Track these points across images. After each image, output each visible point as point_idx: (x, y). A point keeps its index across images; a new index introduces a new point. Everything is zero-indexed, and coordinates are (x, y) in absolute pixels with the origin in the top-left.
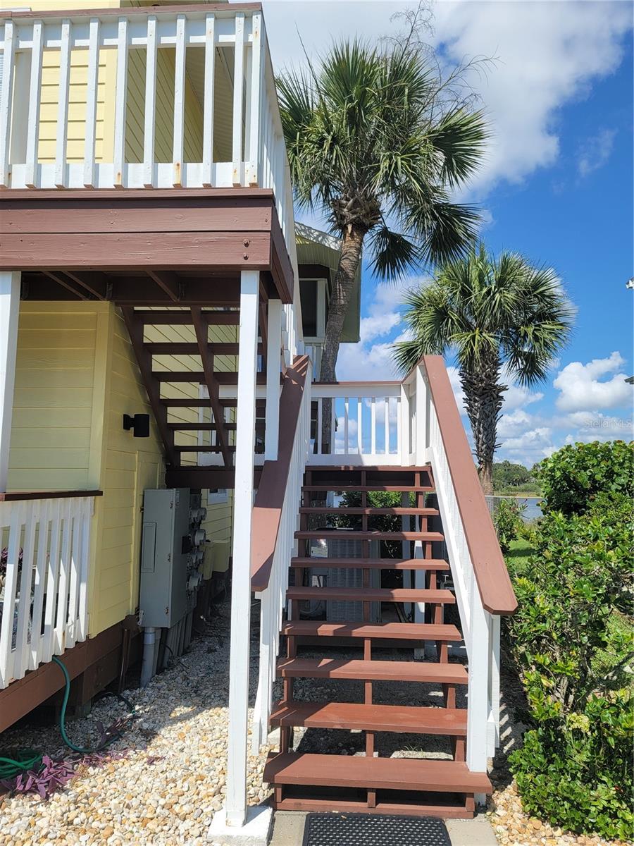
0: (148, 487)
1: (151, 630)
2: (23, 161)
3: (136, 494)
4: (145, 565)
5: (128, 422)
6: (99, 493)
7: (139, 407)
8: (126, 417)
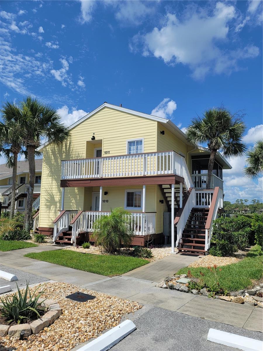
0: (165, 212)
1: (166, 236)
2: (146, 171)
3: (162, 213)
4: (164, 225)
5: (160, 201)
6: (156, 212)
7: (162, 199)
8: (160, 200)
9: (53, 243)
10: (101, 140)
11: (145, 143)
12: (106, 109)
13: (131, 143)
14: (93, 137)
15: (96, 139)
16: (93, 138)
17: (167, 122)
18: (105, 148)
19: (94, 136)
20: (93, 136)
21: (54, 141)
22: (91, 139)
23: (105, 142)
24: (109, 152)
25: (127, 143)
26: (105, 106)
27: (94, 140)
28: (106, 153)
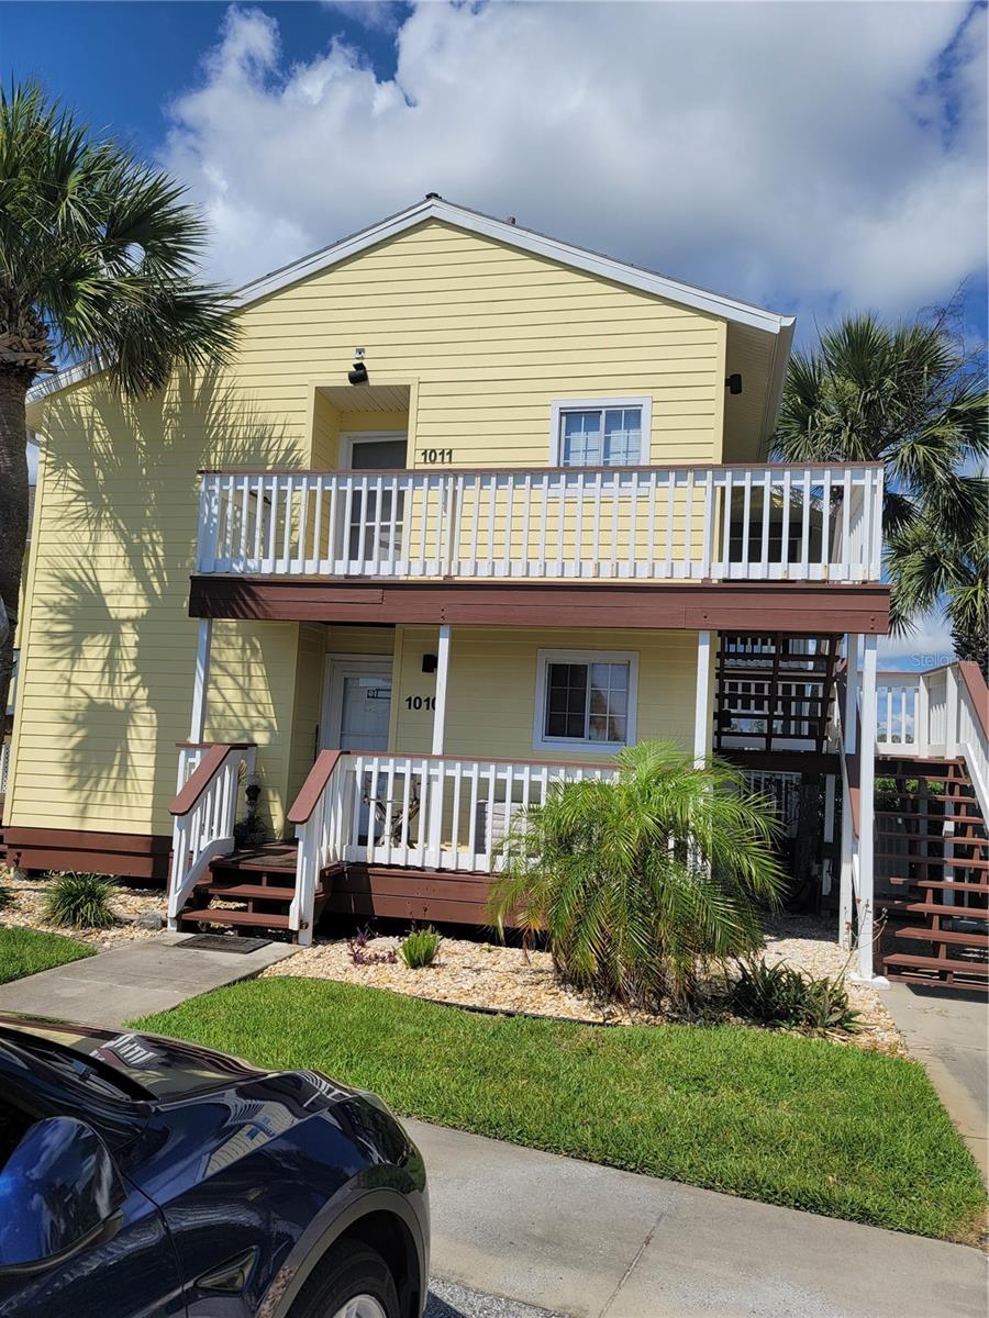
9: (164, 924)
10: (407, 388)
11: (659, 423)
12: (434, 232)
13: (574, 419)
14: (360, 367)
15: (375, 379)
16: (359, 376)
17: (782, 328)
18: (422, 429)
19: (365, 362)
20: (358, 362)
21: (115, 368)
22: (346, 376)
23: (424, 403)
24: (450, 453)
25: (558, 415)
26: (432, 218)
27: (359, 387)
28: (429, 454)
